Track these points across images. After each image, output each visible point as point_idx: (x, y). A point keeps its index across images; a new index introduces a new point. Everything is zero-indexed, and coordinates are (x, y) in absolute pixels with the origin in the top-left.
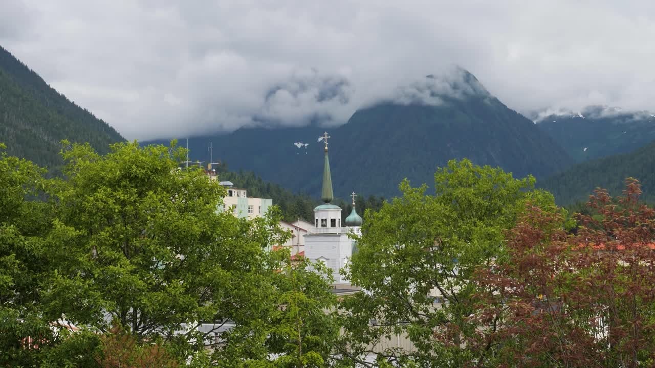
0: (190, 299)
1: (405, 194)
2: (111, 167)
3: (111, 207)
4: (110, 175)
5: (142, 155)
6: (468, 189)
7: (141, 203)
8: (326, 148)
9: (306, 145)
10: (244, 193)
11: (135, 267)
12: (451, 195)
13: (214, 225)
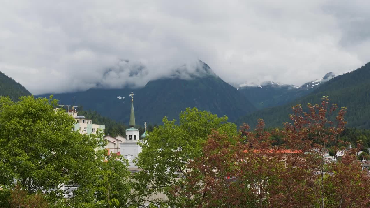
0: (57, 173)
1: (165, 124)
2: (19, 107)
3: (19, 128)
4: (19, 112)
5: (35, 102)
6: (195, 123)
7: (34, 126)
8: (132, 100)
9: (123, 98)
10: (91, 122)
11: (29, 157)
12: (187, 125)
13: (70, 137)
